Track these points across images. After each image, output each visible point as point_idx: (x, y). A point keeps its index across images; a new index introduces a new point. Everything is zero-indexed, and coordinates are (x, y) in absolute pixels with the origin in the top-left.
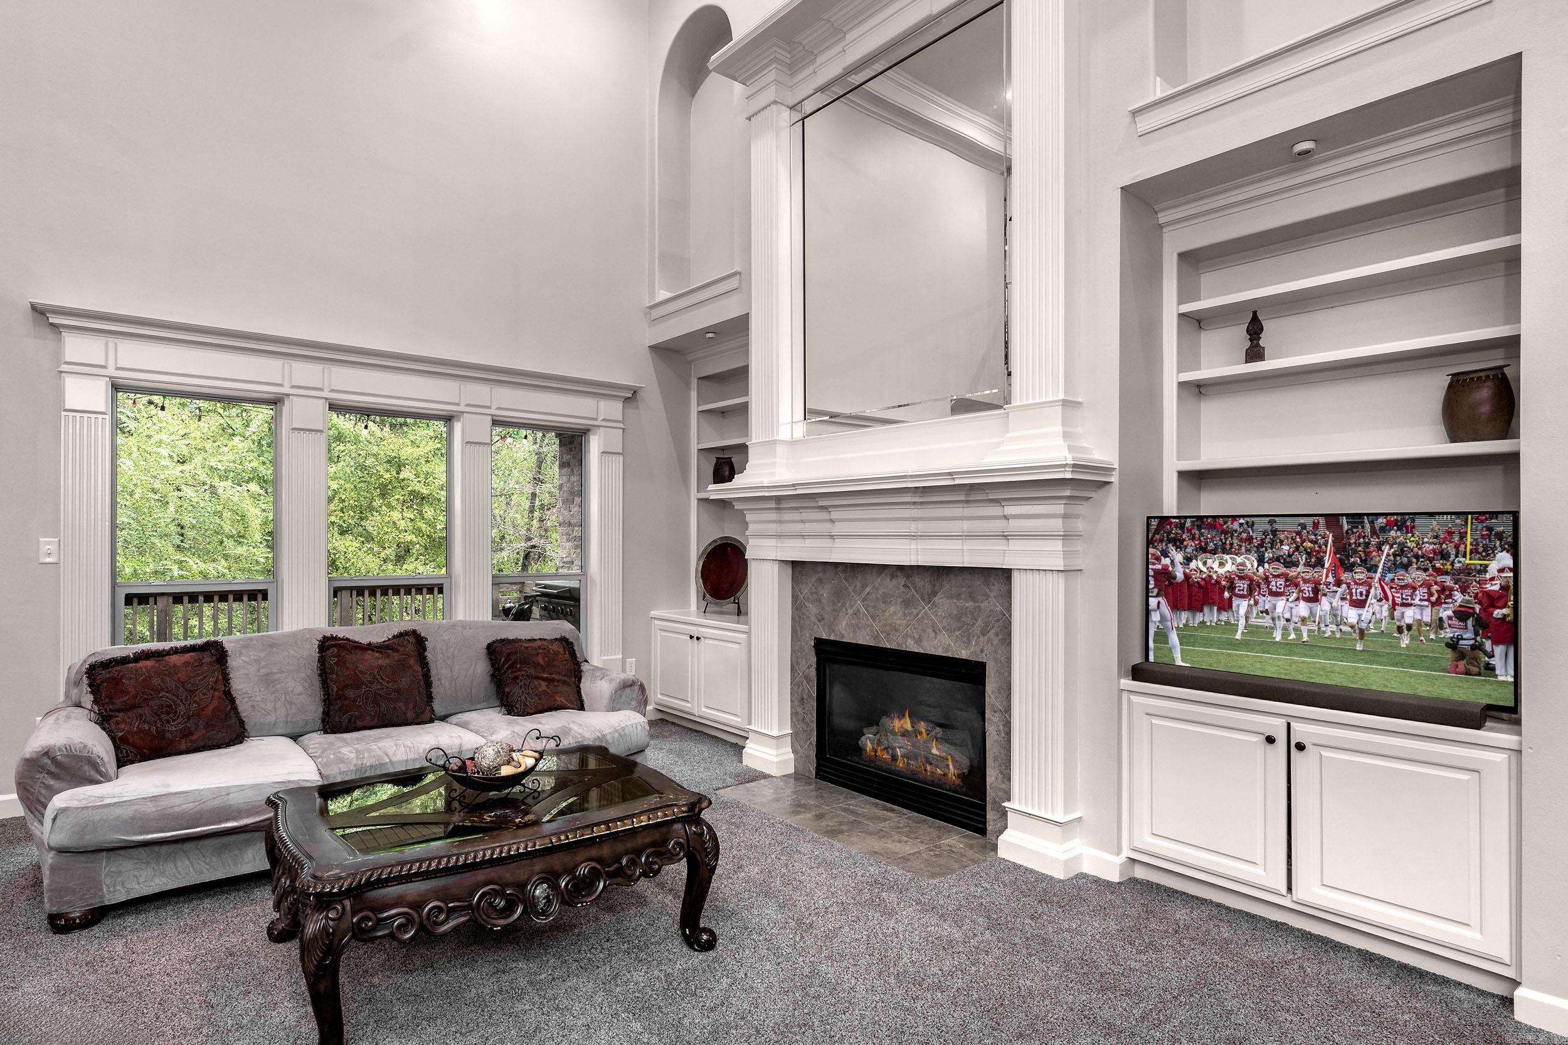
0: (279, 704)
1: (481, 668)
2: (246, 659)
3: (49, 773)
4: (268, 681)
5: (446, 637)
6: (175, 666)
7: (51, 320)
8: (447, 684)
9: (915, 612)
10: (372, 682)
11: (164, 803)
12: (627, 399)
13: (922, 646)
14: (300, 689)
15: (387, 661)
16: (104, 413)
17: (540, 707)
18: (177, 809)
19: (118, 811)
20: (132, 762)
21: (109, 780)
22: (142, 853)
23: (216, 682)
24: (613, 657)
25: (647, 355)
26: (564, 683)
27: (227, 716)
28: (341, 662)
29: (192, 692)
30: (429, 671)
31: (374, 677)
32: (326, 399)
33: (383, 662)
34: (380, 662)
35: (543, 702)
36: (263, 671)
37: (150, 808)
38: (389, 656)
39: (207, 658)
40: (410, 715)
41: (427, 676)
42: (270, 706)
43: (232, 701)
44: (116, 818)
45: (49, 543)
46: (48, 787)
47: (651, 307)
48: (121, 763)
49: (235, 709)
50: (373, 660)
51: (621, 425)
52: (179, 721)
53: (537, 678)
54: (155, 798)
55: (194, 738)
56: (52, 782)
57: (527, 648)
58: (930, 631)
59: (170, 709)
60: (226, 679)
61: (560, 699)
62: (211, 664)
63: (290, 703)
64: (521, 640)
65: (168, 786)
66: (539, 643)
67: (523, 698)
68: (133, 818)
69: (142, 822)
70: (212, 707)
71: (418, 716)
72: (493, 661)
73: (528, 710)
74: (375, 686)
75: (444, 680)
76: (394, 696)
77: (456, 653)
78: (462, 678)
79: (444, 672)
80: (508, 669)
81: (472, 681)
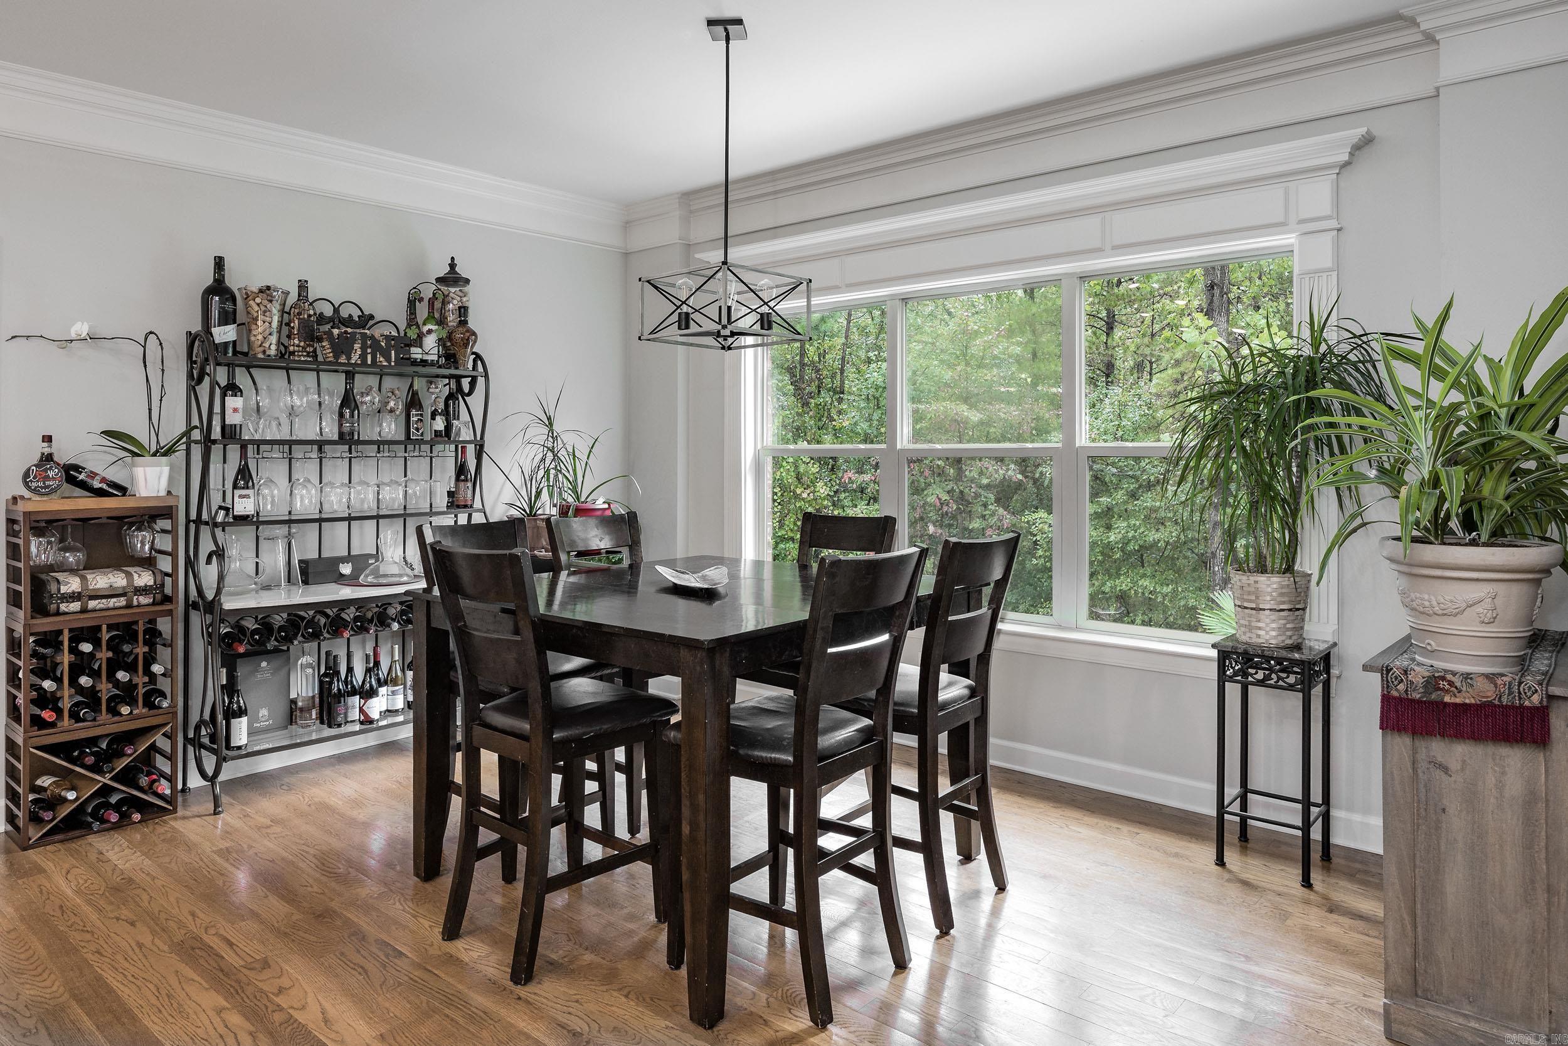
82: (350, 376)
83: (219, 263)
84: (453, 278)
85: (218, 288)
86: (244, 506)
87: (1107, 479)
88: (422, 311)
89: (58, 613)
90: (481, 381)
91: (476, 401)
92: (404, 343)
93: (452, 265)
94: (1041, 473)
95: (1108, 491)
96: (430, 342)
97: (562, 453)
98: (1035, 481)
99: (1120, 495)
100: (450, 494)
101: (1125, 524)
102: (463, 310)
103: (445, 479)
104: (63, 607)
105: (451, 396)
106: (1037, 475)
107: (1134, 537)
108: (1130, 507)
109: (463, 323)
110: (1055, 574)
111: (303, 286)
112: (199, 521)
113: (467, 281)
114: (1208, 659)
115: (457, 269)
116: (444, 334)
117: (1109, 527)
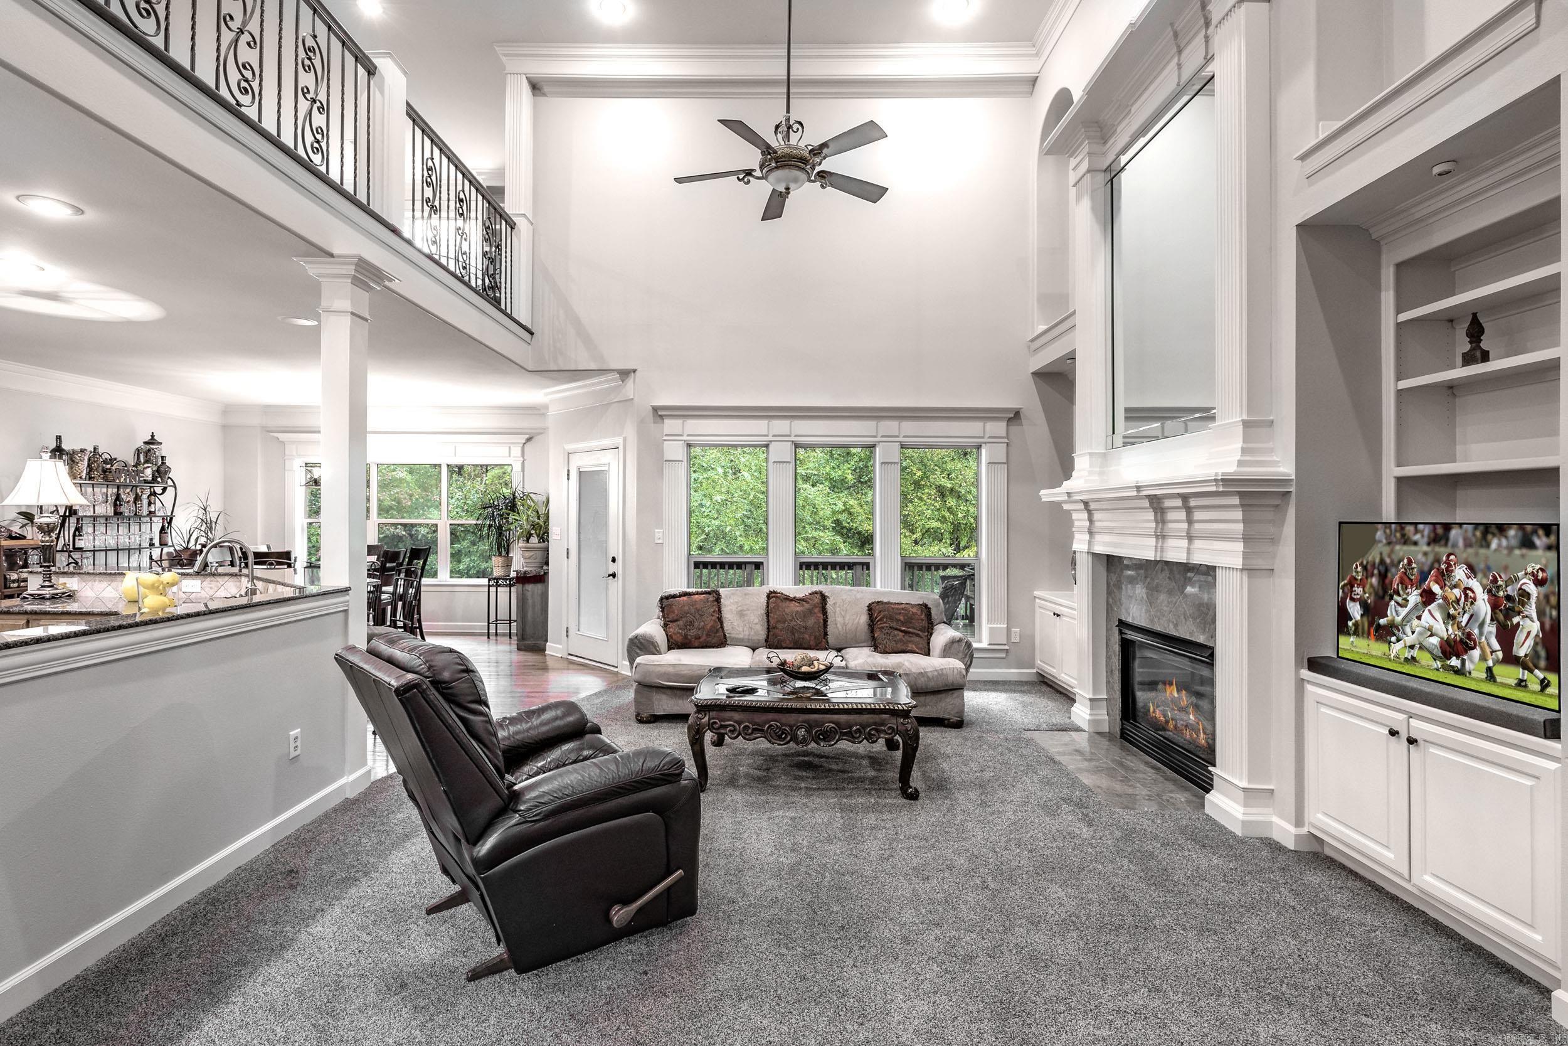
0: (746, 629)
1: (864, 619)
2: (732, 601)
3: (637, 647)
4: (741, 614)
5: (844, 597)
6: (696, 601)
7: (659, 413)
8: (840, 627)
9: (1174, 600)
10: (792, 620)
11: (677, 668)
12: (1010, 420)
13: (1177, 630)
14: (756, 621)
15: (802, 608)
16: (681, 461)
17: (896, 649)
18: (682, 672)
19: (659, 669)
20: (674, 649)
21: (660, 653)
22: (669, 691)
23: (714, 612)
24: (999, 626)
25: (1030, 381)
26: (918, 635)
27: (717, 631)
28: (777, 607)
29: (702, 615)
30: (827, 617)
31: (793, 617)
32: (793, 441)
33: (799, 609)
34: (798, 609)
35: (899, 646)
36: (739, 608)
37: (671, 669)
38: (803, 605)
39: (711, 598)
40: (812, 643)
41: (825, 621)
42: (741, 629)
43: (722, 623)
44: (659, 671)
45: (659, 532)
46: (637, 653)
47: (1033, 340)
48: (670, 648)
49: (722, 627)
50: (795, 607)
51: (1006, 440)
52: (696, 630)
53: (896, 629)
54: (674, 665)
55: (701, 640)
56: (639, 651)
57: (893, 608)
58: (1182, 617)
59: (691, 623)
60: (720, 611)
61: (911, 646)
62: (713, 601)
63: (751, 628)
64: (891, 603)
65: (680, 660)
66: (903, 606)
68: (665, 673)
69: (667, 676)
70: (710, 625)
71: (817, 645)
72: (871, 616)
73: (887, 650)
74: (793, 623)
75: (838, 625)
76: (803, 630)
77: (848, 608)
78: (850, 625)
79: (839, 620)
80: (878, 621)
81: (857, 628)
82: (117, 487)
83: (59, 438)
84: (152, 441)
85: (60, 450)
87: (458, 534)
88: (142, 458)
89: (10, 588)
90: (170, 487)
92: (138, 472)
93: (153, 436)
94: (416, 530)
95: (459, 541)
96: (149, 470)
97: (208, 521)
98: (411, 536)
99: (465, 543)
101: (469, 559)
102: (163, 458)
103: (155, 533)
104: (12, 585)
106: (413, 533)
107: (473, 566)
108: (471, 550)
109: (163, 463)
111: (95, 447)
113: (161, 443)
115: (155, 438)
116: (155, 468)
117: (459, 562)
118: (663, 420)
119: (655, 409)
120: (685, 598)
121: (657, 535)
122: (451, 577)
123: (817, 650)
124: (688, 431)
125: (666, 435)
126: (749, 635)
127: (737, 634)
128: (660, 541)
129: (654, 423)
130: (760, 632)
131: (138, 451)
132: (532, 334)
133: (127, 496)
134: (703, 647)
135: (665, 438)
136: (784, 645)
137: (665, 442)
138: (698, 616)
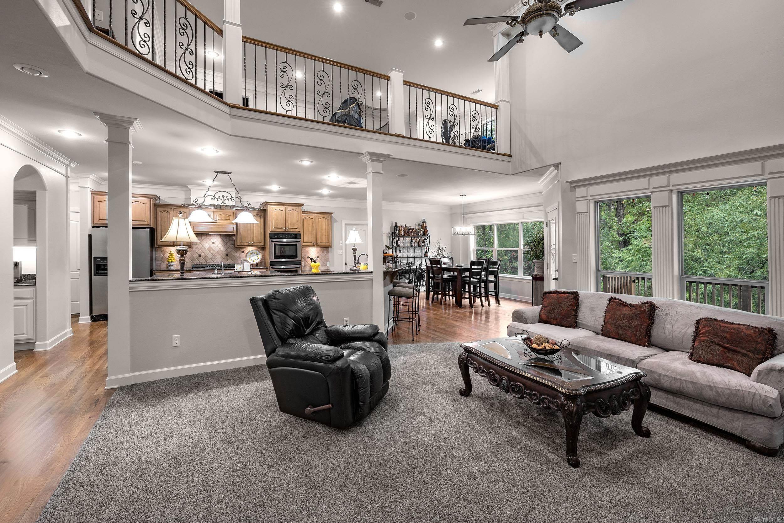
0: (592, 320)
2: (589, 301)
6: (561, 297)
7: (573, 185)
10: (619, 320)
16: (587, 212)
27: (570, 317)
28: (612, 308)
29: (561, 306)
32: (671, 190)
33: (629, 313)
36: (591, 306)
39: (571, 296)
41: (652, 325)
42: (589, 320)
43: (576, 313)
45: (575, 256)
49: (575, 316)
52: (554, 314)
53: (722, 345)
59: (553, 310)
60: (576, 306)
62: (573, 299)
63: (595, 319)
67: (701, 352)
70: (565, 313)
72: (697, 328)
73: (701, 360)
74: (620, 322)
75: (666, 331)
76: (626, 328)
77: (679, 319)
78: (677, 333)
79: (668, 327)
80: (701, 334)
81: (684, 335)
82: (411, 237)
83: (396, 223)
84: (424, 222)
85: (396, 226)
86: (401, 255)
88: (420, 227)
90: (429, 237)
91: (428, 240)
92: (418, 232)
96: (422, 232)
97: (441, 249)
100: (424, 255)
102: (426, 227)
103: (424, 252)
105: (424, 240)
109: (426, 229)
110: (519, 269)
111: (406, 225)
112: (395, 257)
113: (426, 222)
114: (530, 280)
115: (425, 220)
116: (423, 230)
118: (576, 189)
119: (570, 183)
120: (555, 295)
121: (574, 258)
122: (524, 275)
123: (638, 345)
124: (591, 193)
125: (577, 198)
126: (594, 324)
127: (587, 322)
128: (575, 261)
129: (571, 191)
130: (600, 323)
131: (419, 225)
132: (511, 156)
133: (414, 239)
134: (559, 325)
135: (577, 199)
136: (612, 336)
137: (577, 202)
138: (558, 306)
